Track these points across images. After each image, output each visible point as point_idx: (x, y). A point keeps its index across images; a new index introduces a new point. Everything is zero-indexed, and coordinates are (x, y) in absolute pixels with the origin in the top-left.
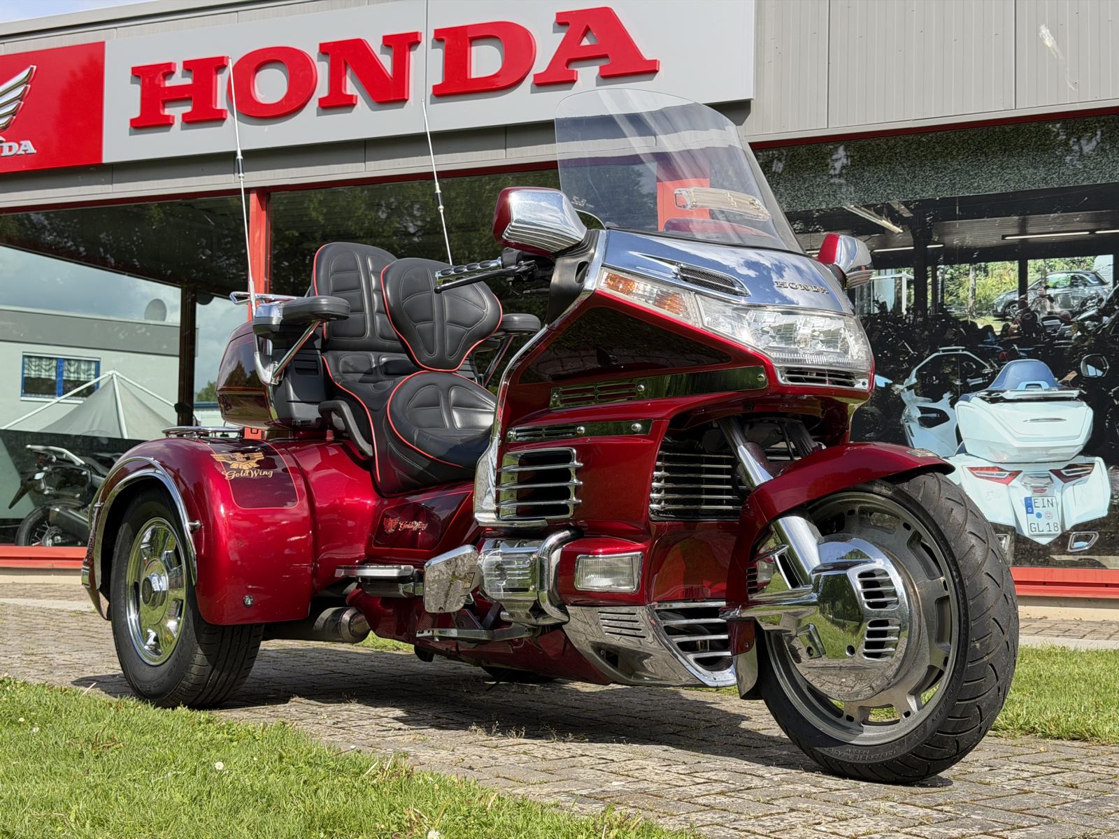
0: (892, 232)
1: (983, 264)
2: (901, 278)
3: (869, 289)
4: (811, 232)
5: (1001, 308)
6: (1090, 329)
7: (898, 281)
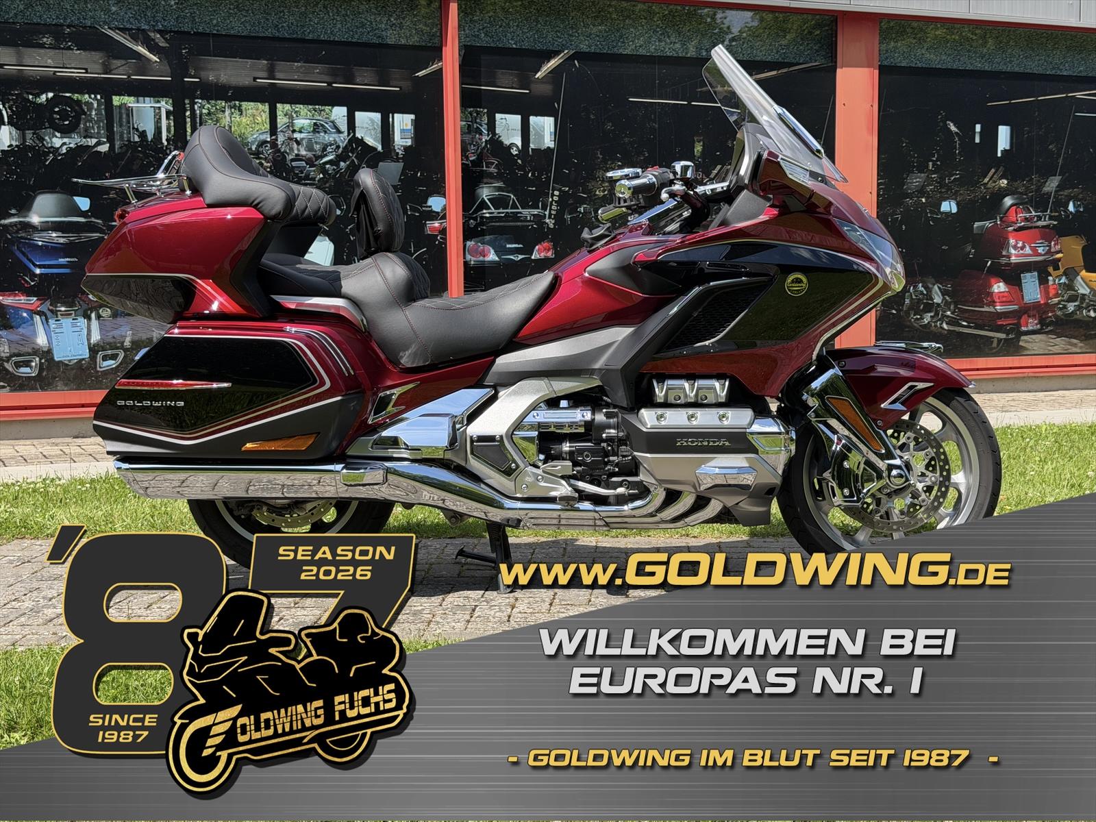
0: (149, 60)
1: (237, 102)
2: (159, 108)
3: (128, 115)
4: (63, 49)
5: (255, 146)
6: (330, 172)
7: (157, 111)
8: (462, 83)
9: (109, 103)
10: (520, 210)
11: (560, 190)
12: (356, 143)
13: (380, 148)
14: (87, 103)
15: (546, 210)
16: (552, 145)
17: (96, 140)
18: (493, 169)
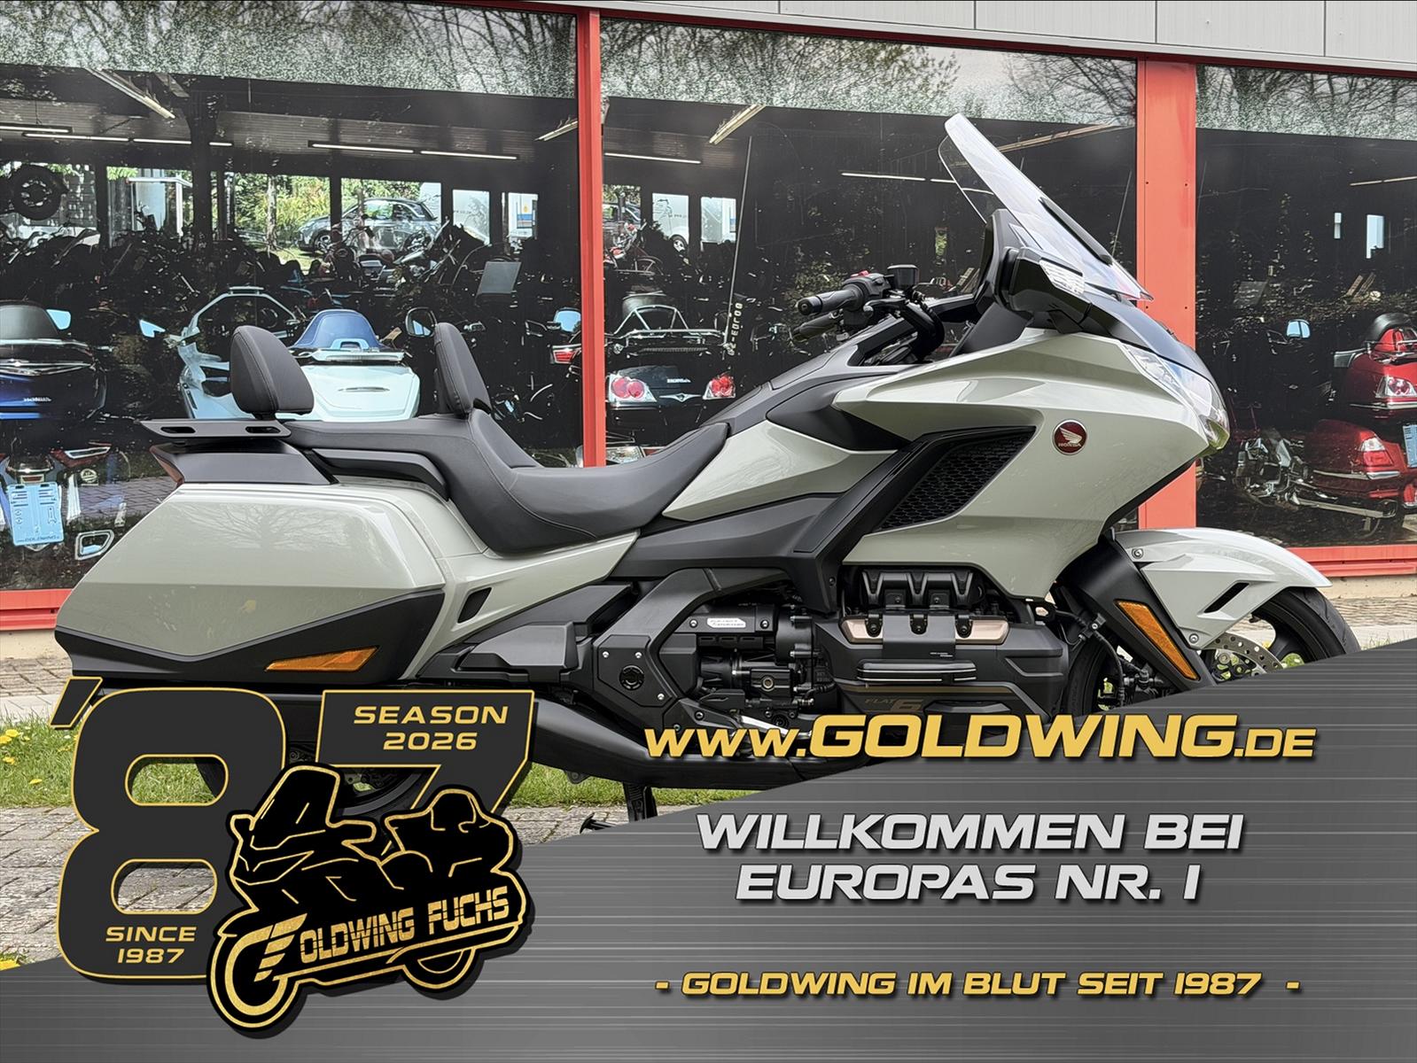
0: (160, 116)
1: (285, 176)
2: (174, 184)
3: (128, 193)
4: (33, 99)
5: (309, 238)
6: (415, 275)
7: (170, 188)
8: (604, 151)
9: (101, 175)
10: (687, 330)
11: (743, 302)
12: (453, 235)
13: (487, 242)
14: (70, 177)
15: (724, 331)
16: (732, 238)
17: (83, 229)
18: (648, 272)
